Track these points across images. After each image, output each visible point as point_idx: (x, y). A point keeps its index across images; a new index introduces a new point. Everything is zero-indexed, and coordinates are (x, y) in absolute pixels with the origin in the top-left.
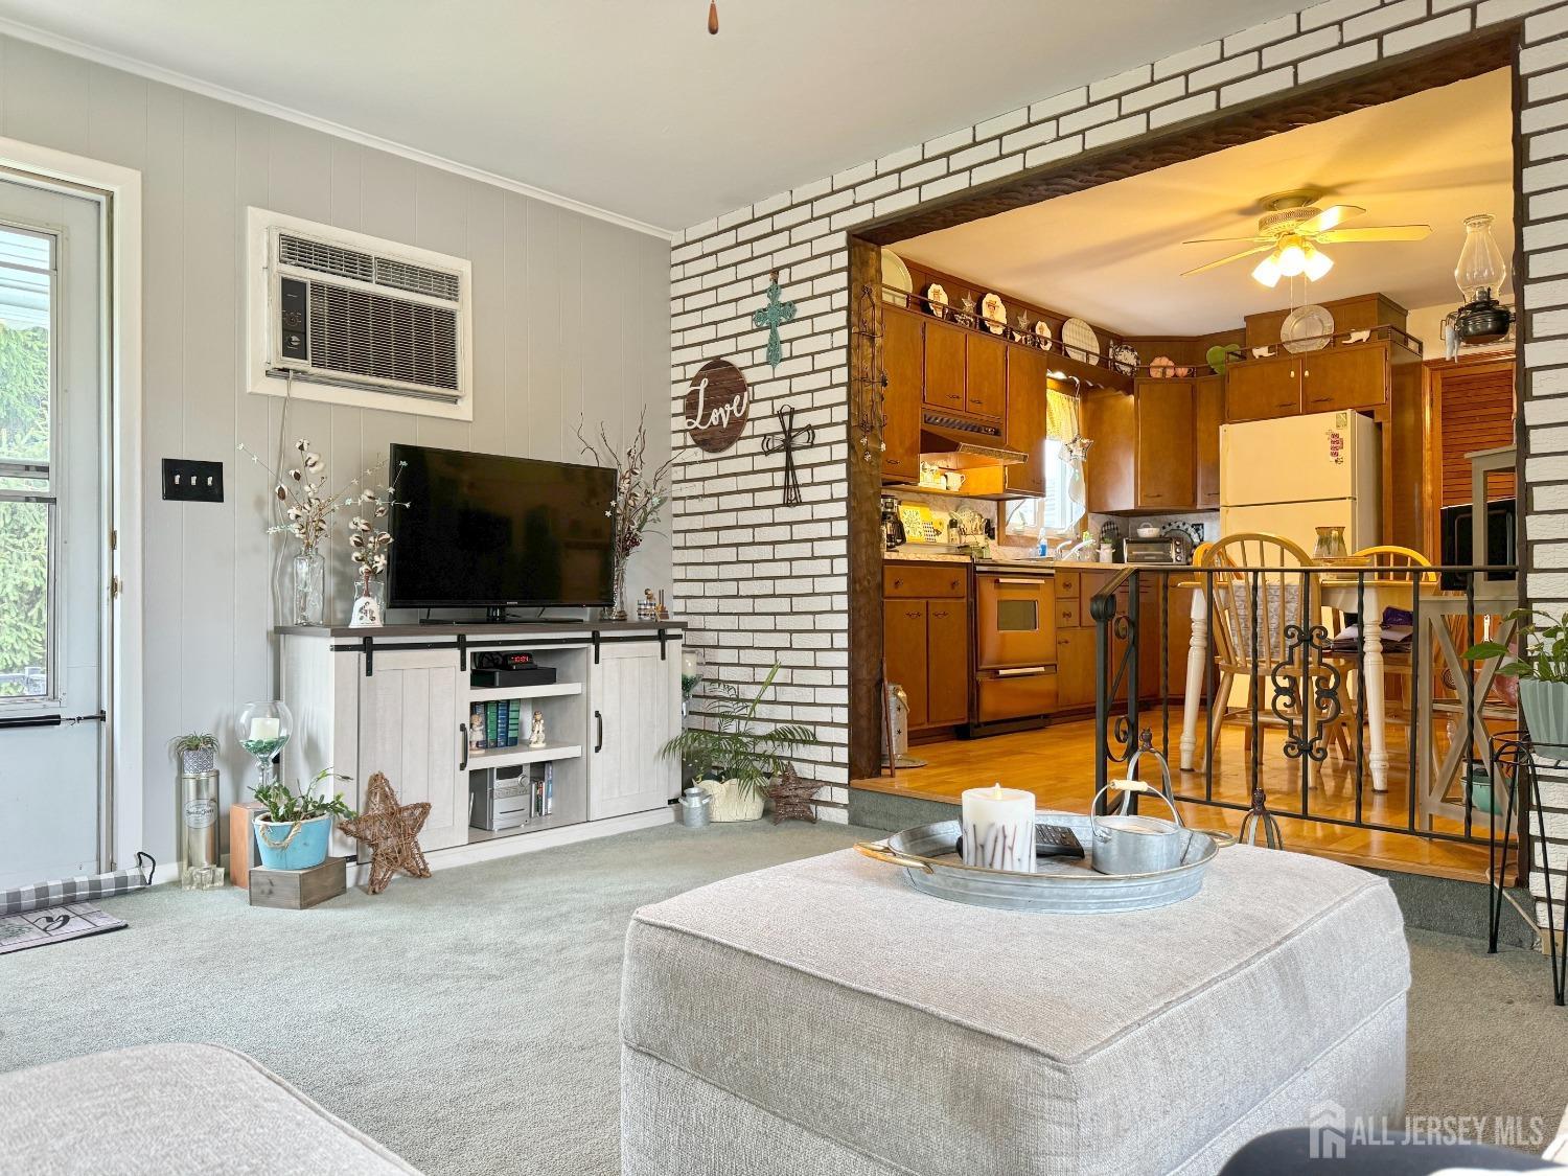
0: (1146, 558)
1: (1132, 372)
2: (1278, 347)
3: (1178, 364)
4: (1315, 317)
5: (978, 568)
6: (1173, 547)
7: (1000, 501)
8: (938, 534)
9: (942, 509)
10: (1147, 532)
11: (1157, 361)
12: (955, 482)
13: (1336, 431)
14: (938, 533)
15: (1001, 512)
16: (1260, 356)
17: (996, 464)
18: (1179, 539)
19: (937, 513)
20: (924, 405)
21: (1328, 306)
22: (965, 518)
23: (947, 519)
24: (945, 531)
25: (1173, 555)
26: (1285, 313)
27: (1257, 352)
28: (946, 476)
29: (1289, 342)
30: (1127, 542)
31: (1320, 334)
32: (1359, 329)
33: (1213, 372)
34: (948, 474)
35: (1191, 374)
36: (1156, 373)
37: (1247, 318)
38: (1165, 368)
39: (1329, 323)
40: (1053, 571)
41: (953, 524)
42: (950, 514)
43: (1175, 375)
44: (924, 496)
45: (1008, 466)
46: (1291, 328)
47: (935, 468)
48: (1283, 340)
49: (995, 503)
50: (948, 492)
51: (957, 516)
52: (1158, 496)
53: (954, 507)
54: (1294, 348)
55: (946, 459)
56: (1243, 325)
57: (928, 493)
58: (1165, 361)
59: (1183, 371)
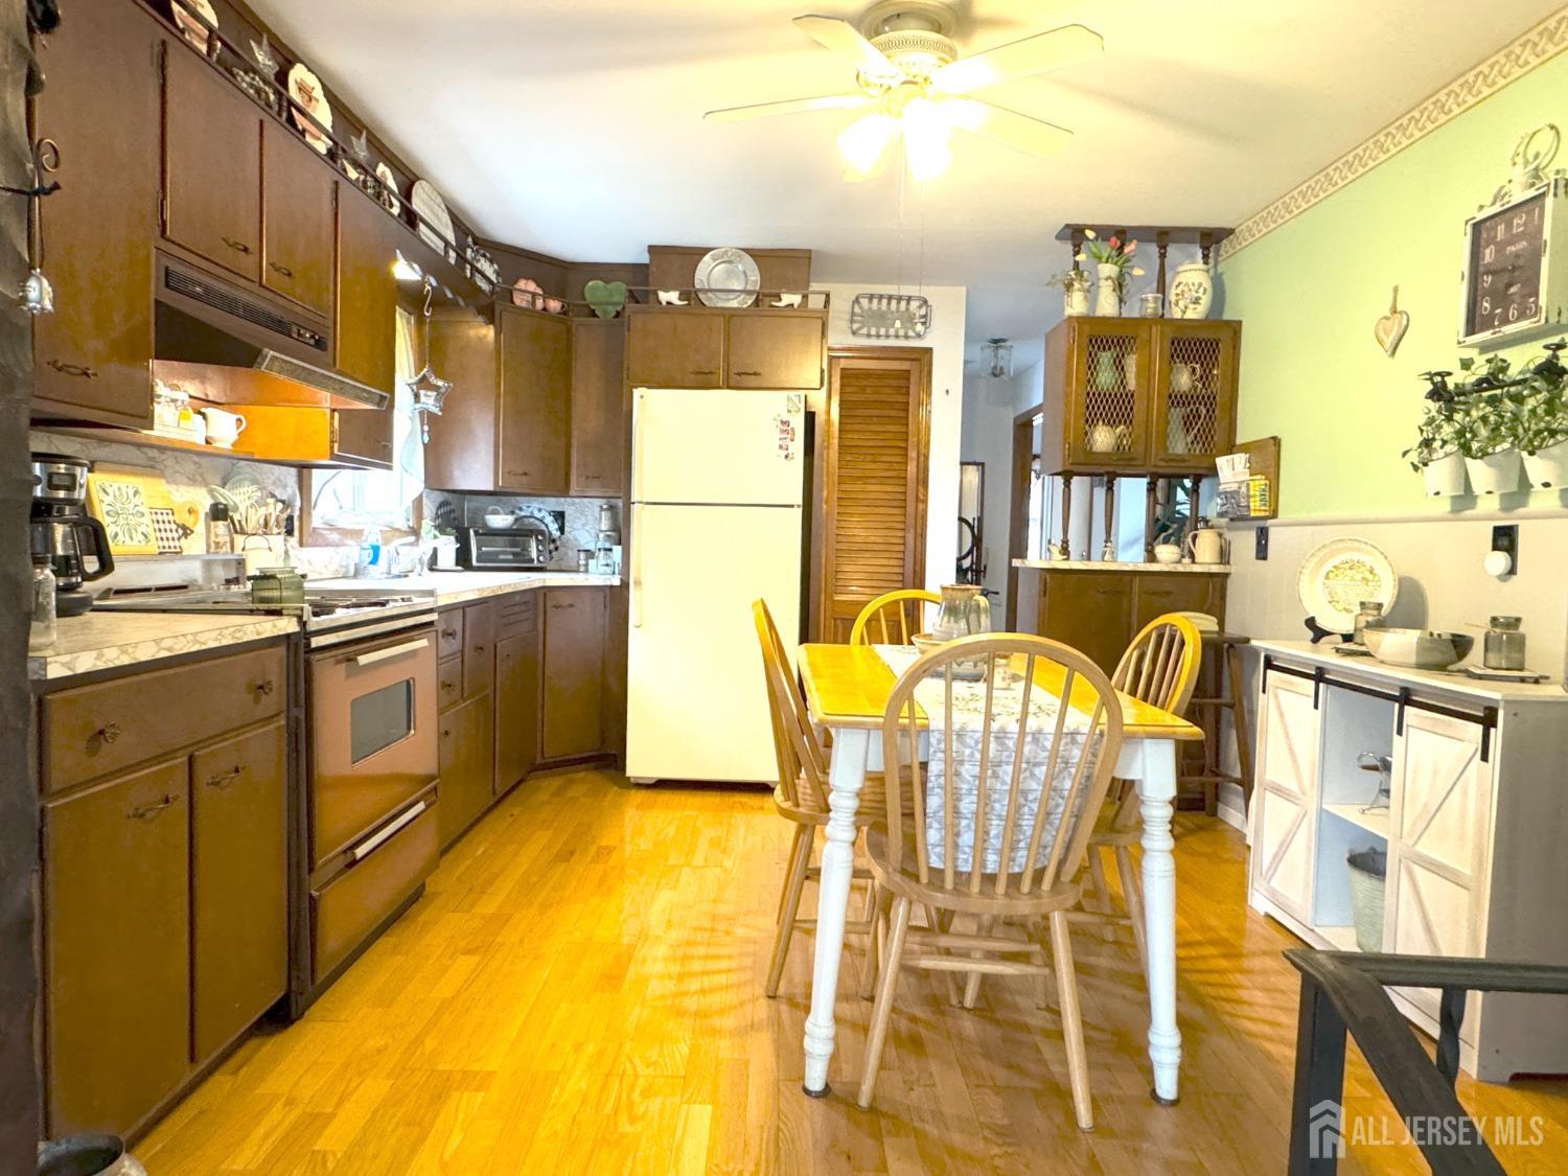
0: (501, 557)
1: (492, 293)
2: (690, 294)
3: (547, 295)
4: (740, 267)
5: (316, 642)
6: (533, 544)
7: (304, 468)
8: (186, 535)
9: (193, 481)
10: (500, 521)
11: (522, 284)
12: (223, 428)
13: (786, 417)
14: (186, 531)
15: (304, 486)
16: (669, 303)
17: (315, 403)
18: (542, 533)
19: (183, 489)
20: (163, 244)
21: (755, 254)
22: (241, 498)
23: (203, 501)
24: (200, 528)
25: (534, 554)
26: (703, 251)
27: (664, 297)
28: (204, 415)
29: (706, 291)
30: (476, 533)
31: (740, 288)
32: (791, 291)
33: (593, 314)
34: (210, 411)
35: (564, 312)
36: (520, 300)
37: (652, 249)
38: (534, 295)
39: (755, 277)
40: (434, 617)
41: (219, 513)
42: (211, 492)
43: (545, 309)
44: (154, 453)
45: (341, 412)
46: (708, 273)
47: (182, 396)
48: (698, 287)
49: (293, 471)
50: (209, 449)
51: (228, 496)
52: (525, 474)
53: (218, 481)
54: (709, 299)
55: (203, 379)
56: (645, 259)
57: (164, 448)
58: (532, 286)
59: (554, 305)
